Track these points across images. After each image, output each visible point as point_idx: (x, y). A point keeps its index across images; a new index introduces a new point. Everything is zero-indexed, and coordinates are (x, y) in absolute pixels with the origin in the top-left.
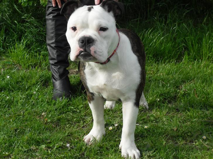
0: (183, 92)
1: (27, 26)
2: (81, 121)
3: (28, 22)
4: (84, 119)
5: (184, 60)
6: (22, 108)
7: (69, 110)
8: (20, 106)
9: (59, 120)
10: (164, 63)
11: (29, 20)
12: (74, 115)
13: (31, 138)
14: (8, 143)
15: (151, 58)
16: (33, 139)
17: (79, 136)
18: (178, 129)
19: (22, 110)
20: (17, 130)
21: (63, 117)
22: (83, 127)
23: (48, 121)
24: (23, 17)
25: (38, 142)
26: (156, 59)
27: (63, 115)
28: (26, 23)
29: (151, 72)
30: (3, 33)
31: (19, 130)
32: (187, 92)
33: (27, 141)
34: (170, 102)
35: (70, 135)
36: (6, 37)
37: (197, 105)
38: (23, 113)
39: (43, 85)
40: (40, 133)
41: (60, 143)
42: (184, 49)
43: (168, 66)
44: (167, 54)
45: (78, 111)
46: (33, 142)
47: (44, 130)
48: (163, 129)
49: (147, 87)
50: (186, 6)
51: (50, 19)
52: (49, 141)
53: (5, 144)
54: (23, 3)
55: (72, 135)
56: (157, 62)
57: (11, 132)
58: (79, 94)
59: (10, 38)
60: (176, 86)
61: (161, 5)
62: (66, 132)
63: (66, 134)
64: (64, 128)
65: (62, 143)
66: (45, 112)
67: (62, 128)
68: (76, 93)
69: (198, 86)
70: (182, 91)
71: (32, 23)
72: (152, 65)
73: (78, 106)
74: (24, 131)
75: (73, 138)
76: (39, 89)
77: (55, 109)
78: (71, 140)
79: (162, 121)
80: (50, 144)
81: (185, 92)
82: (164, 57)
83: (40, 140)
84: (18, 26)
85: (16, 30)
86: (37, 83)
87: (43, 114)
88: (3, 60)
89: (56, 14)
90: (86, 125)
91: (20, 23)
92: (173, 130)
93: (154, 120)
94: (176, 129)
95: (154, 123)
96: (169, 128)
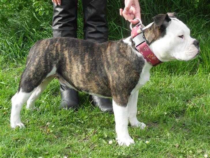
0: (192, 107)
1: (45, 34)
2: (83, 133)
3: (46, 30)
4: (87, 131)
5: (198, 73)
6: (28, 117)
7: (74, 120)
8: (26, 115)
9: (61, 131)
10: (178, 75)
11: (47, 28)
12: (77, 126)
13: (29, 149)
14: (7, 153)
15: (165, 69)
16: (31, 150)
17: (78, 149)
18: (180, 145)
19: (28, 120)
20: (18, 140)
21: (65, 128)
22: (85, 139)
23: (51, 132)
24: (42, 25)
25: (36, 153)
26: (170, 71)
27: (66, 126)
28: (44, 31)
29: (163, 84)
30: (21, 40)
31: (19, 140)
32: (196, 106)
33: (25, 152)
34: (177, 116)
35: (70, 147)
36: (24, 44)
37: (204, 121)
38: (28, 122)
39: (53, 94)
40: (39, 144)
41: (57, 155)
42: (200, 61)
43: (181, 78)
44: (182, 65)
45: (82, 122)
46: (32, 153)
47: (45, 141)
48: (165, 146)
49: (156, 100)
50: (205, 16)
51: (56, 30)
52: (47, 153)
53: (3, 154)
54: (40, 11)
55: (72, 147)
56: (170, 74)
57: (11, 141)
58: (86, 105)
59: (28, 46)
60: (186, 99)
61: (180, 16)
62: (66, 143)
63: (66, 147)
64: (65, 140)
65: (59, 156)
66: (50, 122)
67: (63, 140)
68: (84, 103)
69: (208, 100)
70: (191, 105)
71: (50, 31)
72: (165, 77)
73: (83, 117)
74: (24, 141)
75: (72, 151)
76: (47, 98)
77: (60, 119)
78: (70, 152)
79: (166, 137)
80: (48, 156)
81: (193, 107)
82: (178, 69)
83: (38, 151)
84: (36, 34)
85: (34, 38)
86: (47, 92)
87: (48, 123)
88: (19, 67)
89: (62, 25)
90: (87, 137)
91: (38, 31)
92: (175, 146)
93: (158, 135)
94: (178, 145)
95: (158, 138)
96: (171, 144)
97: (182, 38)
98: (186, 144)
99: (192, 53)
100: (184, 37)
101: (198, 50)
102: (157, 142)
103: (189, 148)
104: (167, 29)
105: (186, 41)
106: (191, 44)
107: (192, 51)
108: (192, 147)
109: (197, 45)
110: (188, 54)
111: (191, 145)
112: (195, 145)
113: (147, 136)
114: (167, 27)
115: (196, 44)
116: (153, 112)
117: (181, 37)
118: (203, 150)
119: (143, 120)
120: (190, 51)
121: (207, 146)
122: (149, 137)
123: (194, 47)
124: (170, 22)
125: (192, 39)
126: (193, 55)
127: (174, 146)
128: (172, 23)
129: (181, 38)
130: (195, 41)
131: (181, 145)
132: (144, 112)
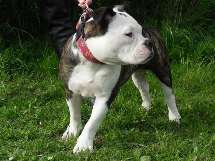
92: (84, 159)
93: (64, 148)
94: (88, 157)
95: (63, 151)
96: (79, 157)
97: (131, 37)
98: (97, 155)
99: (143, 56)
100: (133, 35)
101: (150, 52)
102: (62, 156)
103: (101, 159)
104: (110, 25)
105: (135, 40)
106: (142, 45)
107: (142, 53)
108: (104, 157)
109: (149, 46)
110: (137, 56)
111: (103, 155)
112: (107, 154)
113: (50, 151)
114: (110, 23)
115: (147, 44)
116: (59, 120)
117: (130, 35)
118: (117, 159)
119: (46, 131)
120: (140, 53)
121: (122, 154)
122: (53, 152)
123: (146, 48)
124: (114, 17)
125: (144, 38)
126: (144, 58)
127: (82, 158)
128: (116, 18)
129: (129, 37)
130: (146, 41)
131: (92, 157)
132: (47, 123)
